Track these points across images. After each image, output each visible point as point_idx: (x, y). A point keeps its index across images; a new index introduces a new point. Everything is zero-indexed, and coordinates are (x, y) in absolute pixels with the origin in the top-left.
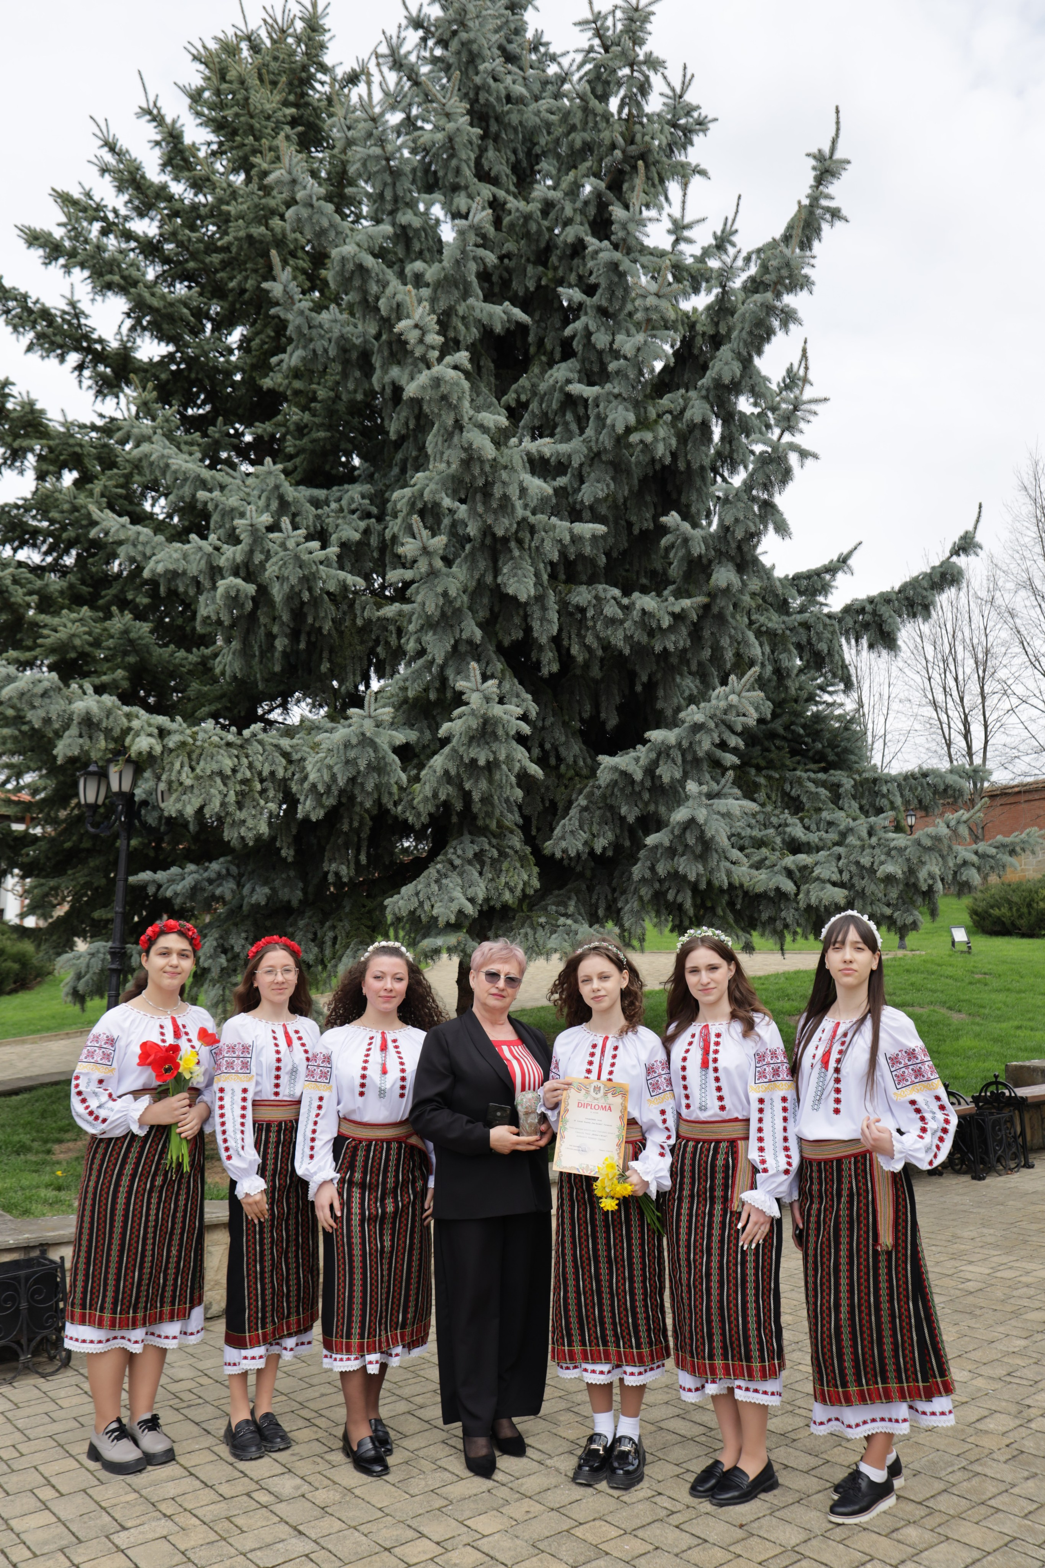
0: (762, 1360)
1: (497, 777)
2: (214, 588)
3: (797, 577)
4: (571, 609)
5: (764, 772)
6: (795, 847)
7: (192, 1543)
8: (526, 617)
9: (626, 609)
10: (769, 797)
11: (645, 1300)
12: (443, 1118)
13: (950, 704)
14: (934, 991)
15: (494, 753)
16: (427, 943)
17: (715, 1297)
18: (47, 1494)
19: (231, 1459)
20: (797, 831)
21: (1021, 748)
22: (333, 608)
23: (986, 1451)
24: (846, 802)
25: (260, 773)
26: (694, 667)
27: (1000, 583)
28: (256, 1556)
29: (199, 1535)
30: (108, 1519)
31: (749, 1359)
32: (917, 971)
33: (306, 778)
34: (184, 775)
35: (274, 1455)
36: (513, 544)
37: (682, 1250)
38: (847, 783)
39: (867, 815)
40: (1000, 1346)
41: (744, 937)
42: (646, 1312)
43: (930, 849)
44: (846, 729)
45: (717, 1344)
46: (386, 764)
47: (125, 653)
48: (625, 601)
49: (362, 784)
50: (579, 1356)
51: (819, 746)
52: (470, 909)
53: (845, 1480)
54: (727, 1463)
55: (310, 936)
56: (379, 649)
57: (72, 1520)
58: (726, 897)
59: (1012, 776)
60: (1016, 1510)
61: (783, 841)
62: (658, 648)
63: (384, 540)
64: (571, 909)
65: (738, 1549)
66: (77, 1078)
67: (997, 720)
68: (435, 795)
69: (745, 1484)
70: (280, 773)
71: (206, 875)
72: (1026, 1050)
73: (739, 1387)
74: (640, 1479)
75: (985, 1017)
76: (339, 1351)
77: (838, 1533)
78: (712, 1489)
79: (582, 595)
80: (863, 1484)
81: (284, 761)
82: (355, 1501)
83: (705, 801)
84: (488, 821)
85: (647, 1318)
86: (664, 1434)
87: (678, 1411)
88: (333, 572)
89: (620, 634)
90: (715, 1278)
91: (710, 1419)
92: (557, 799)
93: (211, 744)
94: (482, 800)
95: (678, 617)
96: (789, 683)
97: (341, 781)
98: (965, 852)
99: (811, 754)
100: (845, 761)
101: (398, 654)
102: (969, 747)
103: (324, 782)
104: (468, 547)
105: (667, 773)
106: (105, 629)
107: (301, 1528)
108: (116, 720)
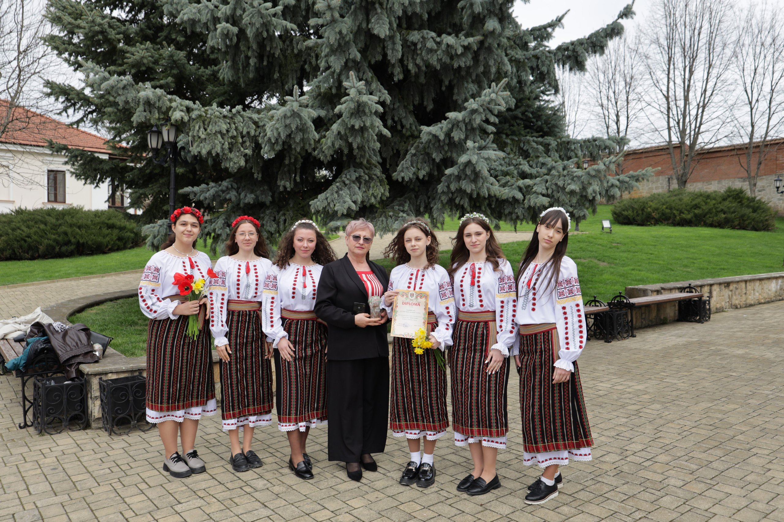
0: (497, 427)
1: (366, 136)
2: (216, 29)
3: (534, 30)
4: (409, 44)
5: (510, 137)
6: (524, 175)
7: (213, 510)
8: (384, 48)
9: (439, 44)
10: (512, 150)
11: (437, 400)
12: (331, 310)
13: (610, 106)
14: (592, 252)
15: (364, 122)
16: (333, 224)
17: (474, 398)
18: (143, 486)
19: (233, 471)
20: (526, 167)
21: (645, 129)
22: (281, 43)
23: (604, 471)
24: (552, 153)
25: (242, 133)
26: (474, 77)
27: (642, 40)
28: (243, 517)
29: (216, 506)
30: (172, 498)
31: (490, 427)
32: (584, 242)
33: (266, 135)
34: (201, 133)
35: (254, 470)
36: (377, 6)
37: (459, 375)
38: (554, 144)
39: (563, 160)
40: (613, 421)
41: (495, 221)
42: (438, 406)
43: (594, 176)
44: (555, 114)
45: (475, 420)
46: (307, 128)
47: (172, 68)
48: (438, 39)
49: (294, 138)
50: (404, 427)
51: (540, 123)
52: (354, 207)
53: (534, 484)
54: (476, 475)
55: (272, 218)
56: (306, 66)
57: (155, 499)
58: (487, 201)
59: (639, 144)
60: (617, 499)
61: (518, 173)
62: (456, 66)
63: (309, 5)
64: (406, 208)
65: (479, 516)
66: (141, 289)
67: (634, 115)
68: (333, 145)
69: (484, 485)
70: (252, 133)
71: (220, 188)
72: (636, 280)
73: (485, 440)
74: (433, 482)
75: (616, 264)
76: (285, 421)
77: (529, 509)
78: (467, 487)
79: (415, 36)
80: (543, 487)
81: (254, 127)
82: (292, 491)
83: (477, 151)
84: (362, 160)
85: (438, 409)
86: (446, 461)
87: (453, 451)
88: (280, 21)
89: (435, 58)
90: (475, 388)
91: (468, 454)
92: (400, 149)
93: (215, 116)
94: (358, 148)
95: (466, 48)
96: (526, 89)
97: (283, 136)
98: (613, 180)
99: (535, 127)
100: (553, 131)
101: (316, 69)
102: (618, 129)
103: (274, 137)
104: (353, 7)
105: (457, 135)
106: (161, 55)
107: (266, 504)
108: (163, 102)
